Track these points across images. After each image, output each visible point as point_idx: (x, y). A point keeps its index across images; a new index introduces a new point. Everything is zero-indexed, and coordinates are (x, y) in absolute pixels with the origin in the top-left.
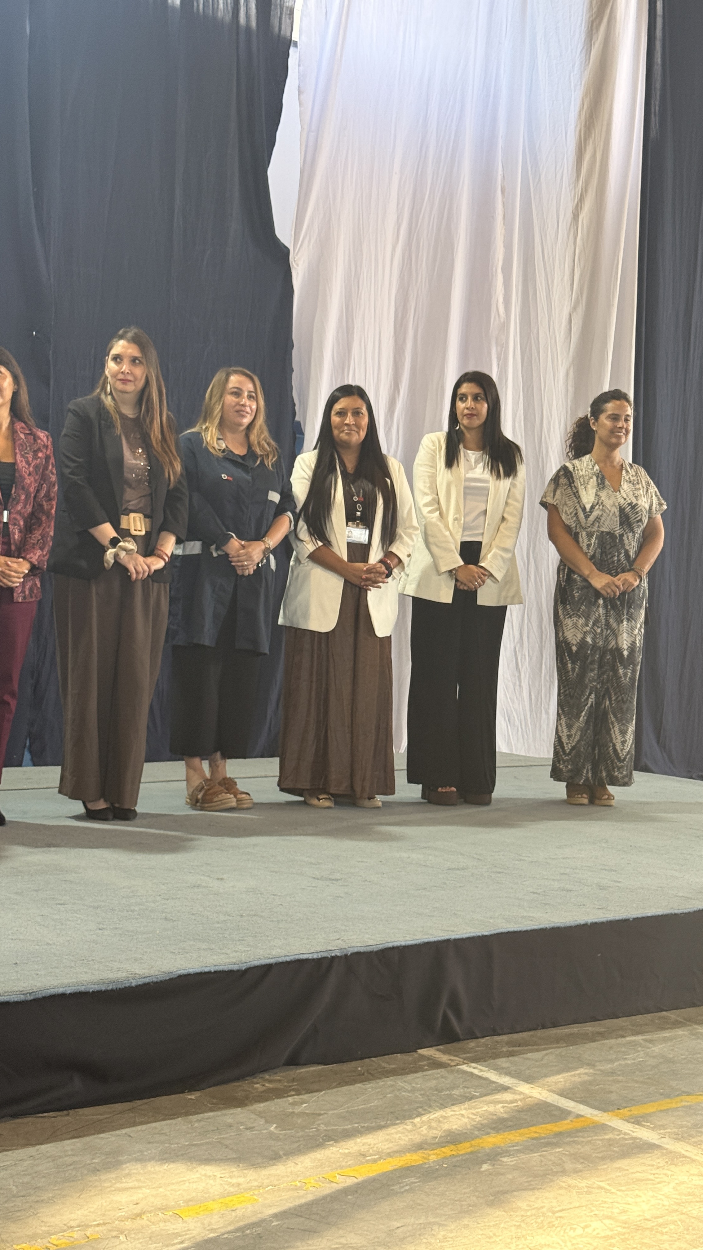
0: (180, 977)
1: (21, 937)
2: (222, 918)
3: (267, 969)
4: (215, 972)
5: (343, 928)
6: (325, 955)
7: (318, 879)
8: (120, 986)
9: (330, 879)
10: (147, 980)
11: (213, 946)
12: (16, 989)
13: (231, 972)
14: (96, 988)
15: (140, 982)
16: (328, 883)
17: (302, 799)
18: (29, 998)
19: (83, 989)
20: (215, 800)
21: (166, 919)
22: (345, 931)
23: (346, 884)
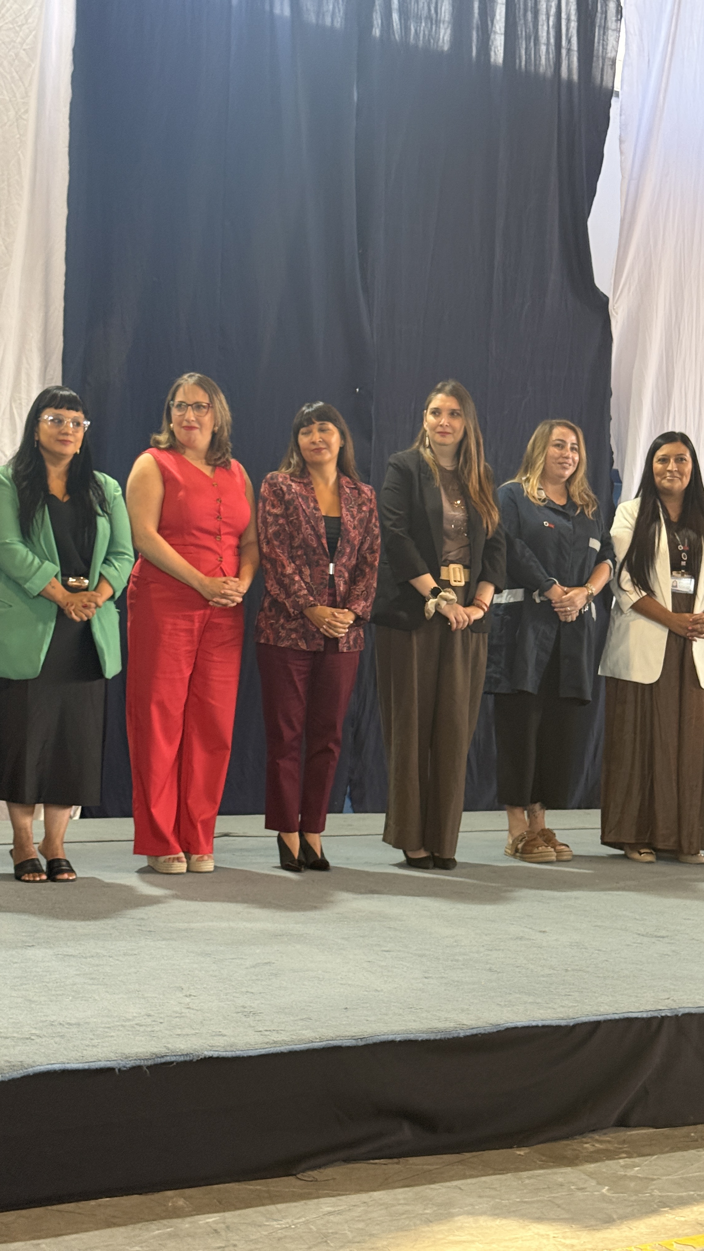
0: (507, 1029)
1: (350, 983)
2: (547, 971)
3: (594, 1027)
4: (543, 1027)
5: (672, 987)
6: (655, 1014)
7: (643, 935)
8: (448, 1036)
9: (656, 937)
10: (475, 1032)
11: (539, 1000)
12: (347, 1034)
13: (558, 1028)
14: (425, 1037)
15: (468, 1033)
16: (654, 940)
17: (622, 852)
18: (361, 1043)
19: (412, 1037)
20: (536, 850)
21: (490, 970)
22: (674, 990)
23: (672, 941)
